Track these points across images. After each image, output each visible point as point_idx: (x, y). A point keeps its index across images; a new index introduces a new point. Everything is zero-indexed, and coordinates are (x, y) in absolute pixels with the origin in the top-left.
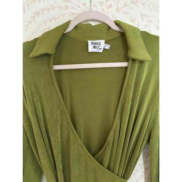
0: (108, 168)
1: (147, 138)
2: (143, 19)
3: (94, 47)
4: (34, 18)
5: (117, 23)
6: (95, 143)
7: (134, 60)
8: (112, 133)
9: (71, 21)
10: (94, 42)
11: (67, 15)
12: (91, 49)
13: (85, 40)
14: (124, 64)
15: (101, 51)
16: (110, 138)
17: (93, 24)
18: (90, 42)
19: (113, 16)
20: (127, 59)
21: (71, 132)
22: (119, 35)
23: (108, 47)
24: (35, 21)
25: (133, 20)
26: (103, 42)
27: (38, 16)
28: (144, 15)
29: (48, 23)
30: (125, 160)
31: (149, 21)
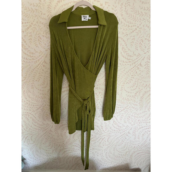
0: (90, 71)
1: (105, 59)
2: (106, 5)
3: (84, 18)
4: (57, 4)
5: (94, 7)
6: (85, 61)
7: (100, 25)
8: (91, 57)
9: (74, 5)
10: (84, 16)
11: (72, 3)
12: (83, 20)
13: (80, 15)
14: (97, 27)
15: (87, 20)
16: (91, 59)
17: (84, 7)
18: (82, 16)
19: (93, 3)
20: (98, 24)
21: (75, 56)
22: (95, 12)
23: (90, 18)
24: (58, 5)
25: (101, 5)
26: (88, 16)
27: (59, 3)
28: (107, 2)
29: (64, 6)
30: (96, 68)
31: (109, 5)
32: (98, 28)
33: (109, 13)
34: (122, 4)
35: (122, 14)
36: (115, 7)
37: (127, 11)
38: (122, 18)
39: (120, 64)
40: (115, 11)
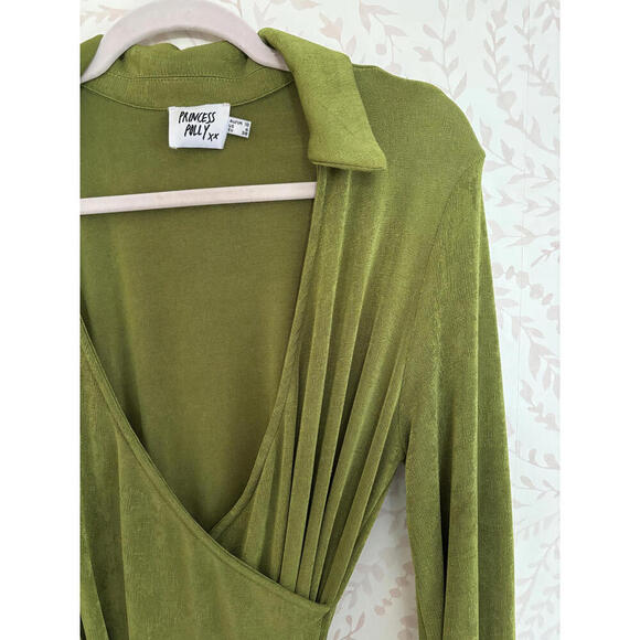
0: (263, 568)
2: (367, 26)
3: (191, 130)
5: (269, 41)
8: (268, 440)
9: (101, 36)
10: (190, 110)
12: (177, 137)
13: (157, 105)
14: (302, 190)
15: (219, 144)
17: (183, 44)
18: (174, 112)
19: (258, 14)
20: (310, 172)
22: (280, 83)
23: (241, 128)
25: (332, 30)
26: (222, 111)
28: (374, 9)
31: (389, 31)
32: (313, 200)
33: (399, 81)
34: (499, 17)
35: (505, 89)
36: (446, 44)
37: (544, 63)
38: (510, 122)
39: (525, 480)
40: (447, 71)
